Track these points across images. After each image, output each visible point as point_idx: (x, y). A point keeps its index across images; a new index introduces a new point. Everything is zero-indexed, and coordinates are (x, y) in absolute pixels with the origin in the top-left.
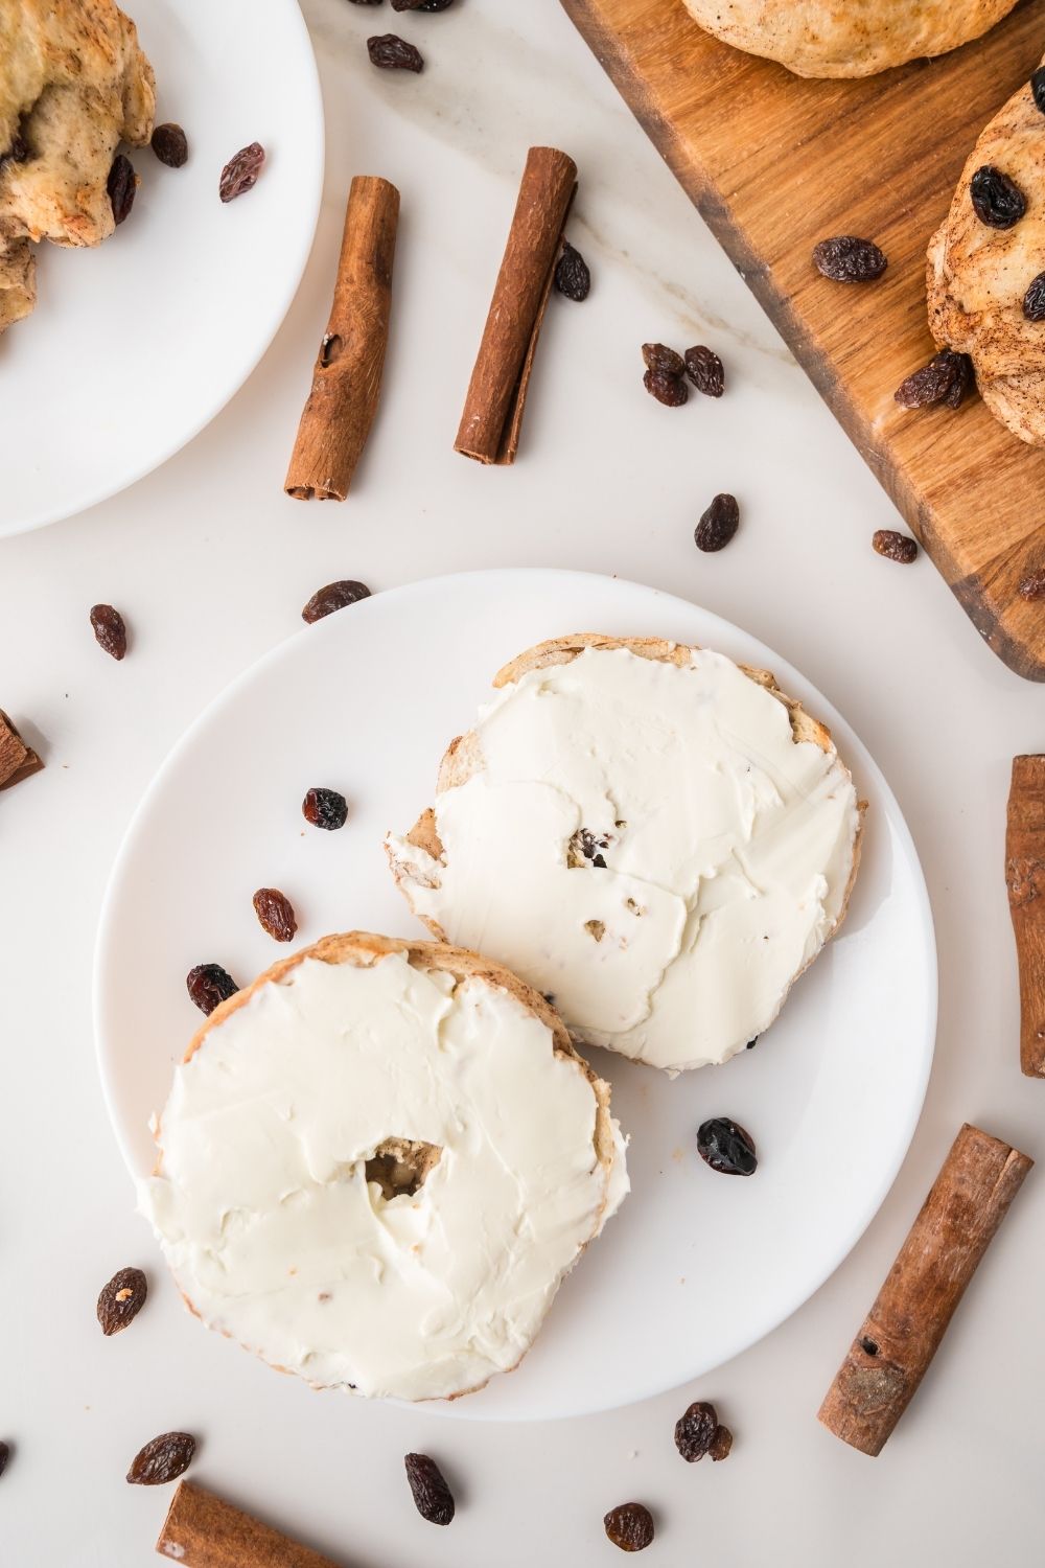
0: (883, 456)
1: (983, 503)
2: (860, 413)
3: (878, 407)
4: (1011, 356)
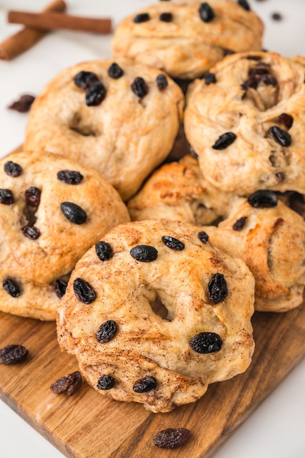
4: (93, 357)
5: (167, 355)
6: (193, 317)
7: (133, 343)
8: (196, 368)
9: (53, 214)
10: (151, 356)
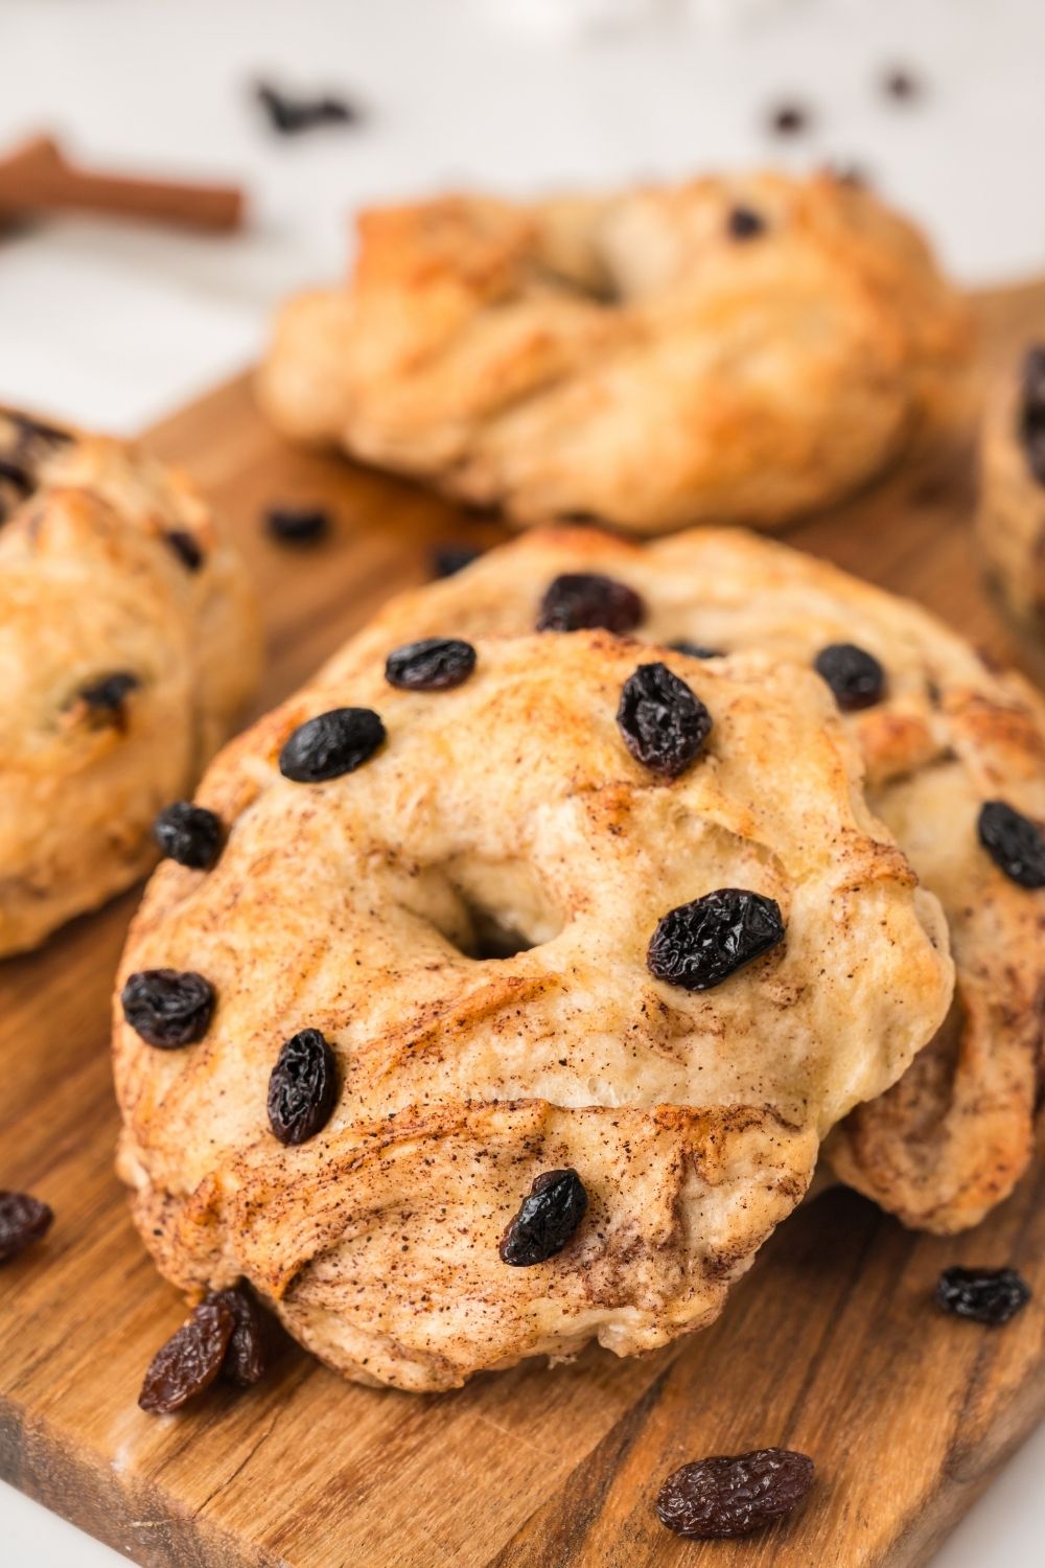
0: (158, 1517)
1: (387, 1523)
2: (84, 1458)
3: (114, 1433)
4: (294, 1219)
5: (577, 1055)
6: (618, 869)
7: (416, 1067)
8: (725, 1067)
10: (514, 1092)
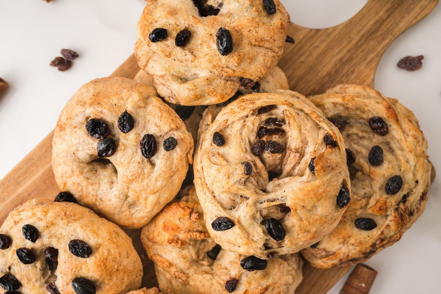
9: (68, 284)
